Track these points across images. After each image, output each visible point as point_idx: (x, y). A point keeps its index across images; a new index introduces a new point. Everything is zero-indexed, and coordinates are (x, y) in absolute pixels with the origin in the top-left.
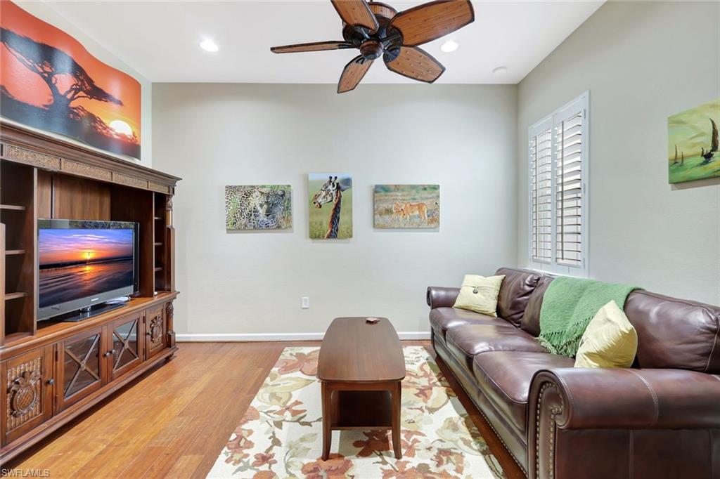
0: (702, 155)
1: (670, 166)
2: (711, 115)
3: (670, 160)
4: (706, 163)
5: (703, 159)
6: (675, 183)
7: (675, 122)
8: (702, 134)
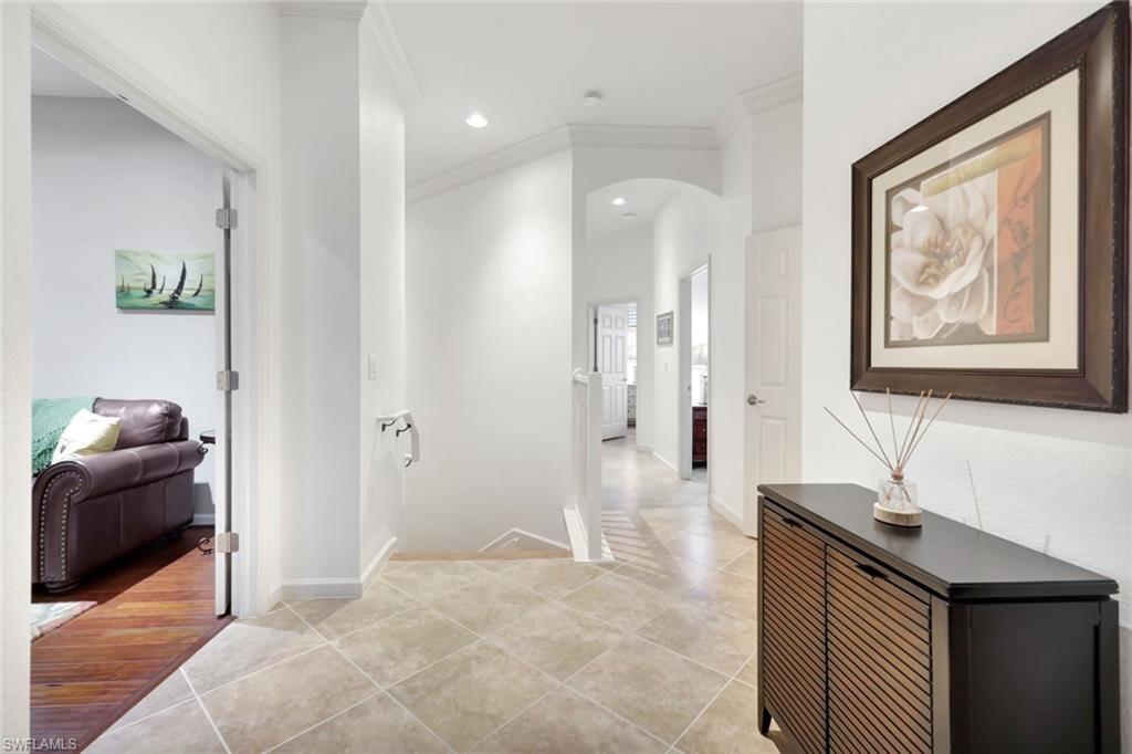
0: (145, 290)
1: (117, 292)
2: (151, 260)
3: (117, 287)
4: (147, 296)
5: (145, 293)
6: (121, 308)
7: (121, 257)
8: (144, 274)
